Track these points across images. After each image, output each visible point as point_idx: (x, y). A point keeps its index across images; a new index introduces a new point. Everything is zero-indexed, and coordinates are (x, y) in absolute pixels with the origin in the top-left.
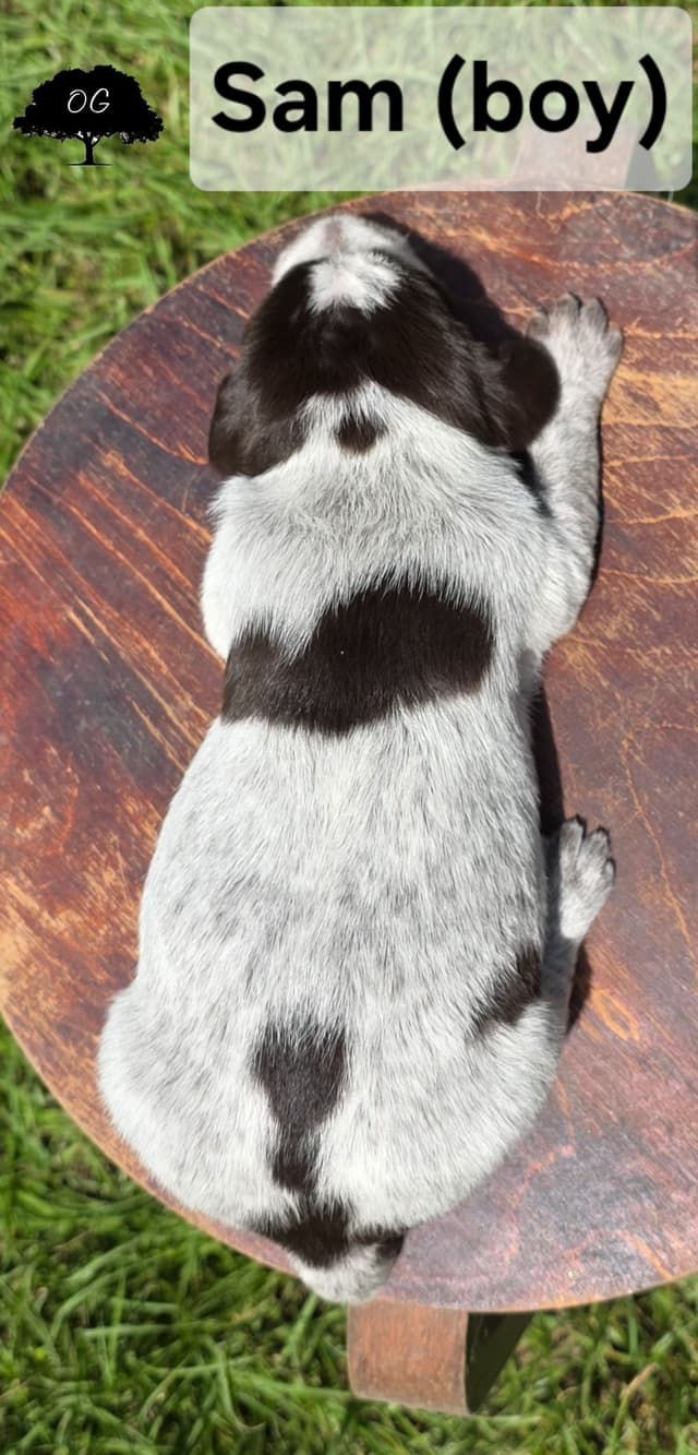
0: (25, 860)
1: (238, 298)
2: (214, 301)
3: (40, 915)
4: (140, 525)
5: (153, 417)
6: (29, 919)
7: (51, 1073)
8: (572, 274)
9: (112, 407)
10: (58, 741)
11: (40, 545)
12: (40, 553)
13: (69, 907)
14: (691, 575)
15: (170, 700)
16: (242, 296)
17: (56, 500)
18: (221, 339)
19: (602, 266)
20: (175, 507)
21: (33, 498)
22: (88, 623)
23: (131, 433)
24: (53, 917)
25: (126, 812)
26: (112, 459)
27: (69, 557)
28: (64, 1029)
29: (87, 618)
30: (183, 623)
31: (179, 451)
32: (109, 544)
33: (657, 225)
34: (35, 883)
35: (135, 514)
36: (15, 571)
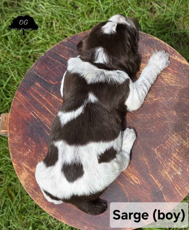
0: (26, 159)
2: (55, 53)
3: (29, 169)
4: (43, 96)
5: (45, 75)
7: (34, 197)
9: (37, 74)
10: (31, 137)
11: (25, 101)
14: (146, 100)
16: (60, 52)
17: (27, 92)
18: (56, 60)
20: (50, 92)
21: (23, 92)
22: (35, 115)
23: (41, 79)
24: (32, 169)
25: (44, 149)
26: (37, 84)
27: (30, 103)
28: (35, 189)
30: (53, 114)
31: (50, 81)
32: (38, 100)
34: (28, 163)
35: (42, 94)
36: (21, 106)
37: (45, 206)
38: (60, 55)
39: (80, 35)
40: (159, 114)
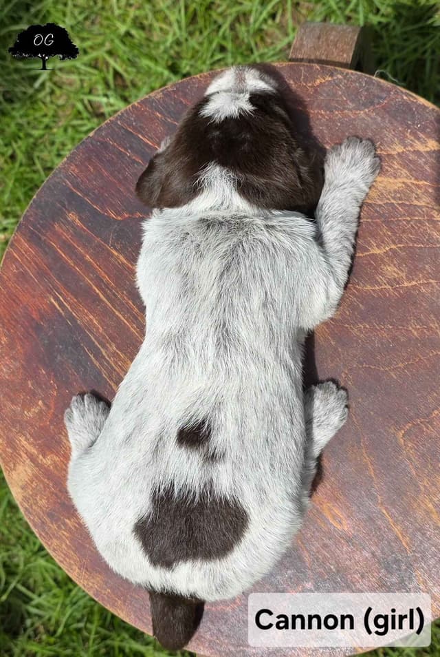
0: (30, 428)
1: (139, 129)
2: (126, 131)
3: (37, 457)
4: (87, 252)
5: (94, 194)
6: (33, 459)
7: (44, 538)
8: (320, 117)
9: (72, 188)
10: (46, 366)
11: (36, 263)
12: (36, 267)
13: (52, 453)
14: (381, 285)
15: (104, 347)
16: (140, 127)
17: (43, 238)
18: (129, 151)
19: (337, 113)
20: (105, 242)
21: (31, 237)
22: (61, 304)
23: (82, 202)
24: (44, 458)
26: (72, 216)
27: (51, 269)
28: (50, 515)
29: (59, 301)
30: (110, 305)
31: (107, 212)
32: (71, 262)
33: (367, 90)
34: (36, 440)
35: (84, 246)
36: (23, 276)
37: (74, 567)
38: (140, 136)
39: (200, 81)
40: (418, 327)
